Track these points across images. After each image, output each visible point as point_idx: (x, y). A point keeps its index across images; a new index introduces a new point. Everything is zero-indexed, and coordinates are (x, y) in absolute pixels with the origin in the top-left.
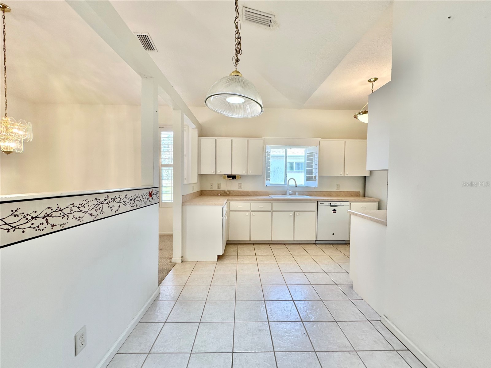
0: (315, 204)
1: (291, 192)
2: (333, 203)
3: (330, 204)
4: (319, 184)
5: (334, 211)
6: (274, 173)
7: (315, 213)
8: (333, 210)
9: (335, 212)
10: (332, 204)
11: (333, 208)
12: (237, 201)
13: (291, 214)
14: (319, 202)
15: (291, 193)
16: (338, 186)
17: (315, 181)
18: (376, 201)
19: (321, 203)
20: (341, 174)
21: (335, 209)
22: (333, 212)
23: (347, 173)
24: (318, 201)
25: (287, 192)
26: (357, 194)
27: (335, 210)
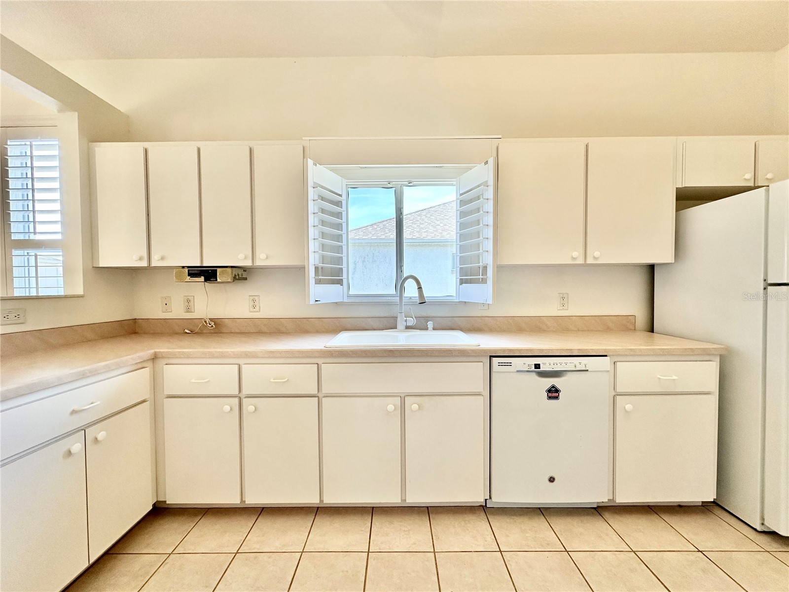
0: (479, 369)
1: (411, 322)
2: (547, 365)
3: (537, 366)
4: (497, 292)
5: (553, 393)
6: (363, 262)
7: (480, 403)
8: (549, 391)
9: (557, 398)
10: (542, 368)
11: (549, 382)
12: (189, 361)
13: (391, 405)
14: (495, 361)
15: (409, 324)
16: (563, 298)
17: (484, 281)
18: (713, 355)
19: (500, 364)
20: (574, 259)
21: (559, 387)
22: (550, 398)
23: (597, 254)
24: (491, 356)
25: (399, 319)
26: (624, 325)
27: (557, 391)
